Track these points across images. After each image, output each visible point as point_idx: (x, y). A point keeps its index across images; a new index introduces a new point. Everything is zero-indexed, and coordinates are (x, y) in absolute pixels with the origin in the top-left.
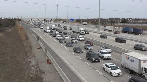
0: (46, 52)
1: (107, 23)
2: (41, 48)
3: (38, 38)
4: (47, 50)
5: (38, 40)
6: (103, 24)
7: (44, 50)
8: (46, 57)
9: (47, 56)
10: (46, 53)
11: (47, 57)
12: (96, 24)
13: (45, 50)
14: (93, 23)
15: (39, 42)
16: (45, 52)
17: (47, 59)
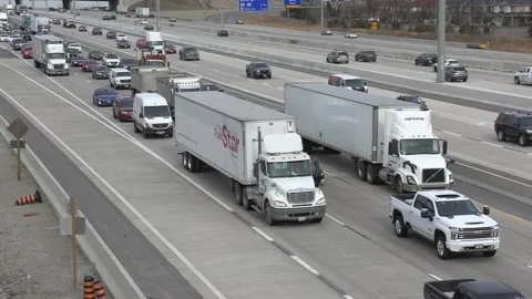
0: (79, 226)
1: (498, 24)
2: (39, 198)
3: (20, 127)
4: (81, 214)
5: (22, 145)
6: (473, 30)
7: (64, 214)
8: (79, 261)
9: (81, 252)
10: (79, 238)
11: (86, 259)
12: (417, 30)
13: (72, 211)
14: (396, 26)
15: (28, 156)
16: (66, 230)
17: (80, 278)
